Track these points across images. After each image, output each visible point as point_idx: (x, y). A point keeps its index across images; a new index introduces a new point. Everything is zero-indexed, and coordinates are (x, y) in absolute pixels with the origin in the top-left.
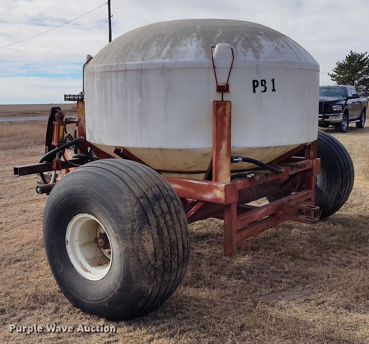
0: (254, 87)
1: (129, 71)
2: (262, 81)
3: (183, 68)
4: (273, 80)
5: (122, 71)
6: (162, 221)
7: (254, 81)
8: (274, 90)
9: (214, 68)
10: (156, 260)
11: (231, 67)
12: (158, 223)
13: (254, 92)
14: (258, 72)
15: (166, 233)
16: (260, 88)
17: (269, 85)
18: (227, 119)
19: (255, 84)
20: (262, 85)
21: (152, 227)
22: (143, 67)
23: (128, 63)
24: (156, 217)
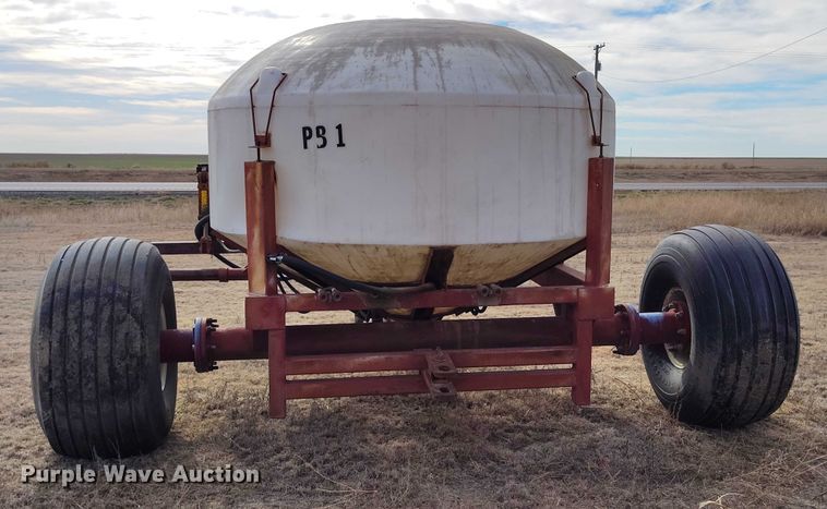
0: (306, 139)
2: (318, 128)
4: (339, 127)
6: (73, 327)
7: (305, 129)
8: (341, 144)
9: (253, 107)
10: (50, 379)
11: (272, 106)
12: (65, 329)
13: (305, 147)
14: (311, 112)
15: (74, 345)
16: (315, 141)
17: (332, 136)
19: (307, 134)
20: (318, 136)
21: (54, 332)
24: (66, 319)
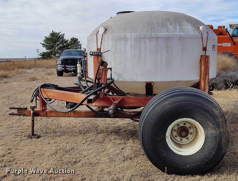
0: (213, 48)
1: (160, 38)
3: (190, 38)
5: (154, 38)
7: (213, 45)
8: (216, 50)
9: (202, 38)
11: (207, 38)
13: (213, 51)
14: (213, 41)
18: (208, 64)
22: (169, 36)
23: (158, 34)
